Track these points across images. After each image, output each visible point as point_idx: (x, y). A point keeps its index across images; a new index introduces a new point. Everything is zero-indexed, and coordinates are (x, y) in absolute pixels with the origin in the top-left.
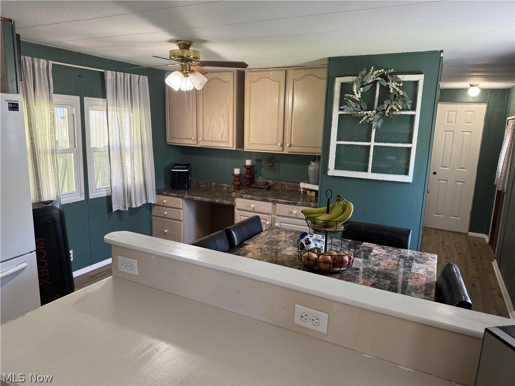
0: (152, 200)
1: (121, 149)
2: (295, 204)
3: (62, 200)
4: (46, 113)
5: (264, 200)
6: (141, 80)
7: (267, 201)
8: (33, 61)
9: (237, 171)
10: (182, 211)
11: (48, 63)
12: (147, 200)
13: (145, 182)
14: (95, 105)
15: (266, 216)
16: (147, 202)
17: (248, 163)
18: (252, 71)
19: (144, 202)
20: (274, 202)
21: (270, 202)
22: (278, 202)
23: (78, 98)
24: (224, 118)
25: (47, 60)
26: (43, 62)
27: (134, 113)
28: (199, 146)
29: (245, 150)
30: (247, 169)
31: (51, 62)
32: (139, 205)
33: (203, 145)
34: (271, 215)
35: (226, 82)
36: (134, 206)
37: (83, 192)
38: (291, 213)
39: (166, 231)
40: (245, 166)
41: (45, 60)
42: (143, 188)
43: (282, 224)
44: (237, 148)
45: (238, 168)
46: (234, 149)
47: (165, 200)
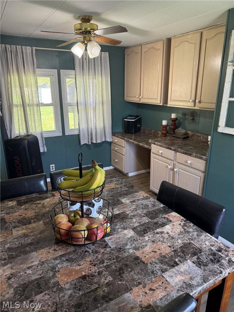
0: (109, 140)
1: (86, 105)
2: (190, 155)
3: (44, 135)
4: (32, 81)
5: (168, 148)
6: (103, 56)
7: (171, 149)
8: (22, 48)
9: (164, 123)
10: (124, 149)
11: (32, 49)
12: (105, 138)
13: (104, 127)
14: (70, 75)
15: (169, 161)
16: (105, 140)
17: (173, 116)
18: (176, 37)
19: (104, 140)
20: (176, 151)
21: (172, 150)
22: (178, 151)
23: (56, 71)
24: (156, 79)
25: (32, 47)
26: (29, 48)
27: (97, 79)
28: (141, 103)
29: (168, 106)
30: (172, 121)
31: (34, 48)
32: (99, 141)
33: (143, 101)
34: (174, 161)
35: (158, 50)
36: (94, 142)
37: (61, 130)
38: (187, 162)
39: (116, 160)
40: (171, 119)
41: (30, 47)
42: (103, 131)
43: (180, 170)
44: (163, 103)
45: (166, 120)
46: (161, 104)
47: (116, 140)
